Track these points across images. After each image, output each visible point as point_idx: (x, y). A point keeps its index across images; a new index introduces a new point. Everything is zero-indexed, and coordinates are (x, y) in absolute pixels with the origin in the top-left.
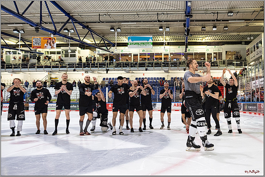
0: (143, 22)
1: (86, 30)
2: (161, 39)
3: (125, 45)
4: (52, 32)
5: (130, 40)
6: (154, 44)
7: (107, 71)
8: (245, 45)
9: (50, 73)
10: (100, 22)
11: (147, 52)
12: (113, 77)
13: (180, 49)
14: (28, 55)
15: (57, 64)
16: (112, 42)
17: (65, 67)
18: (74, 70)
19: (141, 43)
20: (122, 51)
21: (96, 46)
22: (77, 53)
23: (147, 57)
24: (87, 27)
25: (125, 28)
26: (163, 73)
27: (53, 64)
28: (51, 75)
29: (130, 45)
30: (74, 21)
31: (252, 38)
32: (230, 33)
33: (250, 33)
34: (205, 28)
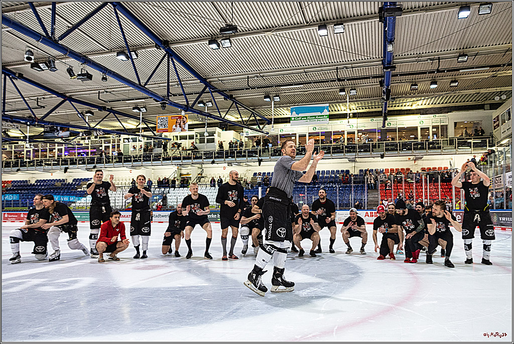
0: (314, 83)
1: (230, 102)
2: (342, 109)
3: (286, 120)
4: (182, 108)
5: (294, 113)
6: (332, 117)
7: (260, 161)
8: (490, 109)
9: (179, 168)
10: (249, 89)
11: (320, 131)
12: (269, 172)
13: (375, 124)
14: (151, 142)
15: (189, 154)
16: (266, 117)
17: (201, 158)
18: (213, 162)
19: (311, 117)
20: (282, 131)
21: (244, 124)
22: (216, 136)
23: (320, 138)
24: (231, 97)
25: (287, 94)
26: (346, 163)
27: (184, 154)
28: (181, 169)
29: (294, 120)
30: (213, 89)
31: (504, 97)
32: (461, 91)
34: (417, 85)
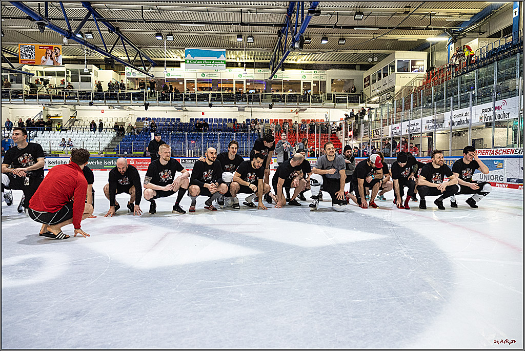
0: (216, 24)
1: (115, 36)
3: (177, 64)
5: (189, 55)
6: (229, 65)
7: (147, 106)
8: (360, 70)
9: (46, 108)
10: (143, 22)
11: (209, 78)
12: (154, 117)
13: (262, 75)
15: (60, 93)
16: (151, 58)
18: (91, 104)
19: (207, 61)
20: (169, 75)
21: (130, 63)
22: (92, 75)
23: (209, 85)
24: (117, 30)
25: (182, 34)
26: (236, 112)
27: (53, 92)
28: (47, 110)
29: (189, 63)
30: (98, 17)
31: (376, 59)
33: (372, 52)
34: (310, 39)
